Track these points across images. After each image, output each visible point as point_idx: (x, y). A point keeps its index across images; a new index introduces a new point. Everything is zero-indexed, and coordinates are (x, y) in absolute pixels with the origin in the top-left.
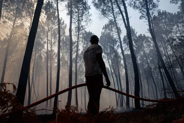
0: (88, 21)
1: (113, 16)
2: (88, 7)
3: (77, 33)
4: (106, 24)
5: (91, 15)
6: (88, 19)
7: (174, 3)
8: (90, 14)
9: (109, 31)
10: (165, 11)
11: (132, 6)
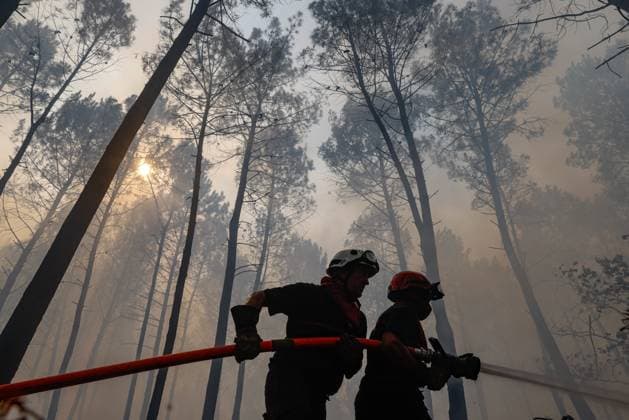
0: (301, 204)
1: (382, 193)
2: (306, 165)
3: (263, 238)
4: (363, 217)
5: (314, 186)
6: (304, 200)
7: (579, 164)
8: (309, 184)
9: (369, 241)
10: (555, 188)
11: (444, 163)
